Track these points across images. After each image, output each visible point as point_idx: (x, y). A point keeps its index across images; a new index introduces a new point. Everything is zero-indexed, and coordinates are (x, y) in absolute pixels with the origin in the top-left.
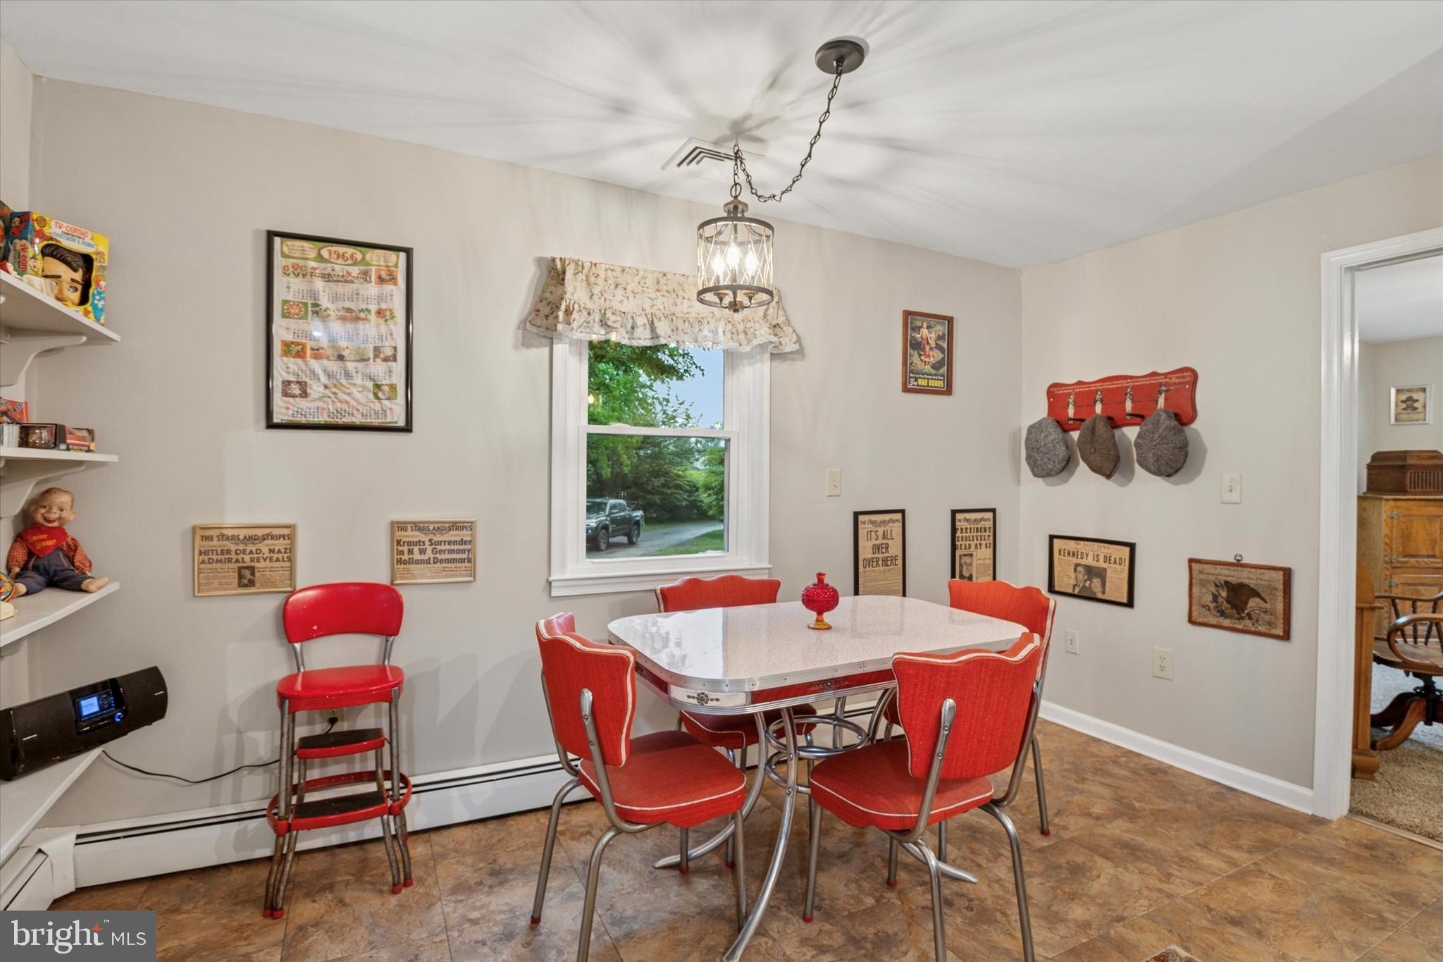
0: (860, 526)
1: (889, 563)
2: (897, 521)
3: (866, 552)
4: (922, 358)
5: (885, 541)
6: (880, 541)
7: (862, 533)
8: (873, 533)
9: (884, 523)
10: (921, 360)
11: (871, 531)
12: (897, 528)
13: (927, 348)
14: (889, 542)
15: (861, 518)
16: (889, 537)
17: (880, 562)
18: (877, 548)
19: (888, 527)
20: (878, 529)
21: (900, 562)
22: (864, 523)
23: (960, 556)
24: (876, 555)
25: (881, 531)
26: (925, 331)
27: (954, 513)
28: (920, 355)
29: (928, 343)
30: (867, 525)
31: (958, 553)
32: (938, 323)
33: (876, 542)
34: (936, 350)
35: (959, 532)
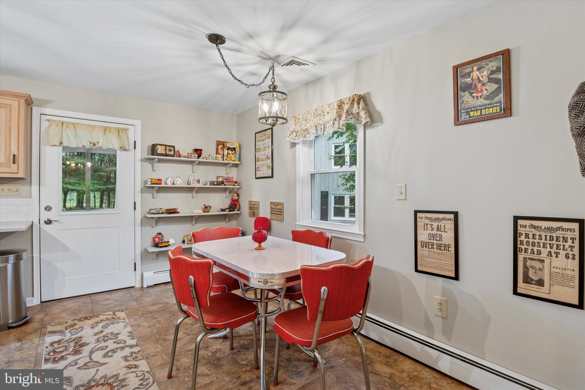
0: (418, 220)
1: (443, 248)
2: (450, 219)
3: (423, 236)
4: (474, 95)
5: (438, 233)
6: (435, 232)
7: (420, 224)
8: (429, 226)
9: (437, 219)
10: (473, 97)
11: (427, 224)
12: (450, 225)
13: (479, 86)
14: (443, 234)
15: (419, 215)
16: (443, 230)
17: (435, 246)
18: (432, 236)
19: (442, 224)
20: (433, 223)
21: (452, 249)
22: (422, 218)
23: (525, 259)
24: (432, 241)
25: (435, 225)
26: (476, 74)
27: (516, 219)
28: (471, 94)
29: (480, 81)
30: (424, 220)
31: (521, 257)
32: (491, 61)
33: (431, 232)
34: (489, 84)
35: (523, 238)
